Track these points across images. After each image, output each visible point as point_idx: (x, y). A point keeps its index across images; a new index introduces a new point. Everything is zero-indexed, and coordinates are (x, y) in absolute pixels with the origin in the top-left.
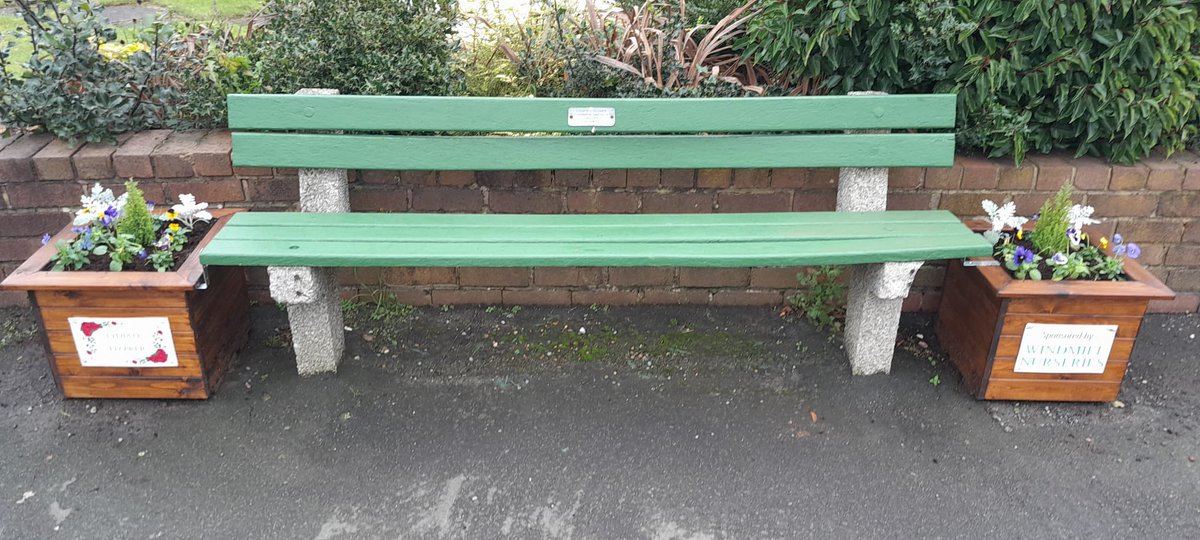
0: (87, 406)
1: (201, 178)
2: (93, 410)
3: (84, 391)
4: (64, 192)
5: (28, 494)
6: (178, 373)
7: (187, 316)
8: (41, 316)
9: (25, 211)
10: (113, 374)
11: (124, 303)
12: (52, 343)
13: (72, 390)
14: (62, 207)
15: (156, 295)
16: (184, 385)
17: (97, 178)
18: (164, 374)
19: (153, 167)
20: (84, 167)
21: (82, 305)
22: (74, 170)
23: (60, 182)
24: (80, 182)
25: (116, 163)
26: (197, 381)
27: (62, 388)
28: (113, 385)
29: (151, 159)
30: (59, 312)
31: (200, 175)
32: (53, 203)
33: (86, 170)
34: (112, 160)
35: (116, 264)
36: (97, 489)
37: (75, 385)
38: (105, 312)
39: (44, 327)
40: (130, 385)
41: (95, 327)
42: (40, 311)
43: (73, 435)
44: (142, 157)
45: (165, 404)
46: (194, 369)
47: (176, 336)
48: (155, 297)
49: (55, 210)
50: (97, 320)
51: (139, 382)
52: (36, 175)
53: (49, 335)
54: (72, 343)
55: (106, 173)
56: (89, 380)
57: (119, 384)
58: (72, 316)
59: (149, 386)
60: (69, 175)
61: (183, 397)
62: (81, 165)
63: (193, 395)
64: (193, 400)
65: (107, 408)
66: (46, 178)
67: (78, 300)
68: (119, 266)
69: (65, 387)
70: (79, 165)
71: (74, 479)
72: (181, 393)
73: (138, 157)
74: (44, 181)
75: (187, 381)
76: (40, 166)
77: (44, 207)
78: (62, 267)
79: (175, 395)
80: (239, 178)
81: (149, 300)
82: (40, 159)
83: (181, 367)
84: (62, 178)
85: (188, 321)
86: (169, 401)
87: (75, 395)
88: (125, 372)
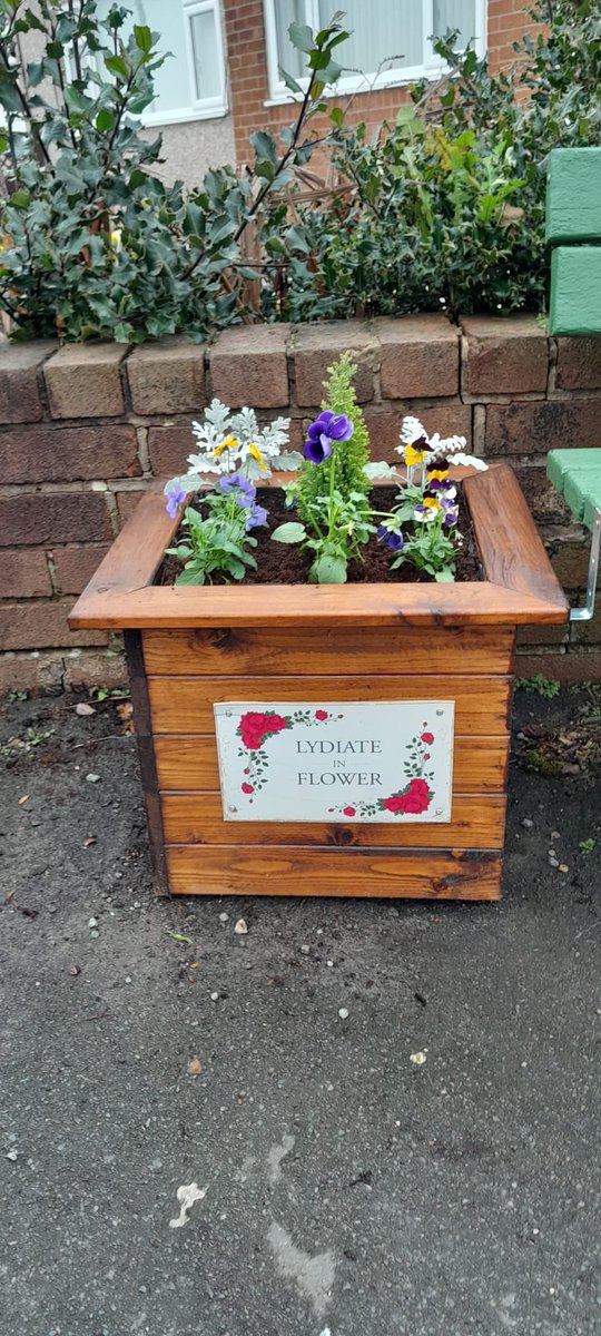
0: (224, 917)
1: (387, 406)
2: (240, 928)
3: (215, 881)
4: (100, 446)
5: (190, 1194)
6: (442, 840)
7: (505, 696)
8: (148, 700)
9: (16, 491)
10: (294, 840)
11: (354, 663)
12: (161, 766)
13: (188, 877)
14: (91, 480)
15: (439, 641)
16: (453, 867)
17: (169, 410)
18: (412, 840)
19: (291, 381)
20: (147, 386)
21: (250, 671)
22: (126, 393)
23: (93, 421)
24: (134, 421)
25: (214, 374)
26: (488, 858)
27: (166, 872)
28: (287, 865)
29: (290, 360)
30: (192, 689)
31: (386, 397)
32: (75, 472)
33: (152, 392)
34: (206, 366)
35: (331, 564)
36: (365, 1178)
37: (197, 866)
38: (303, 686)
39: (149, 727)
40: (326, 866)
41: (275, 724)
42: (147, 686)
43: (223, 996)
44: (272, 358)
45: (393, 912)
46: (488, 831)
47: (463, 747)
48: (432, 647)
49: (76, 488)
50: (283, 709)
51: (345, 858)
52: (46, 407)
53: (159, 746)
54: (214, 765)
55: (189, 400)
56: (235, 853)
57: (299, 864)
58: (222, 700)
59: (368, 869)
60: (113, 406)
61: (442, 896)
62: (142, 380)
63: (467, 892)
64: (468, 903)
65: (268, 924)
66: (68, 413)
67: (244, 658)
68: (340, 570)
69: (174, 870)
70: (137, 381)
71: (289, 1141)
72: (440, 885)
73: (263, 358)
74: (62, 420)
75: (462, 859)
76: (57, 387)
77: (54, 482)
78: (200, 575)
79: (423, 891)
80: (469, 401)
81: (419, 653)
82: (57, 369)
83: (459, 823)
84: (97, 414)
85: (504, 709)
86: (402, 904)
87: (194, 889)
88: (320, 835)
